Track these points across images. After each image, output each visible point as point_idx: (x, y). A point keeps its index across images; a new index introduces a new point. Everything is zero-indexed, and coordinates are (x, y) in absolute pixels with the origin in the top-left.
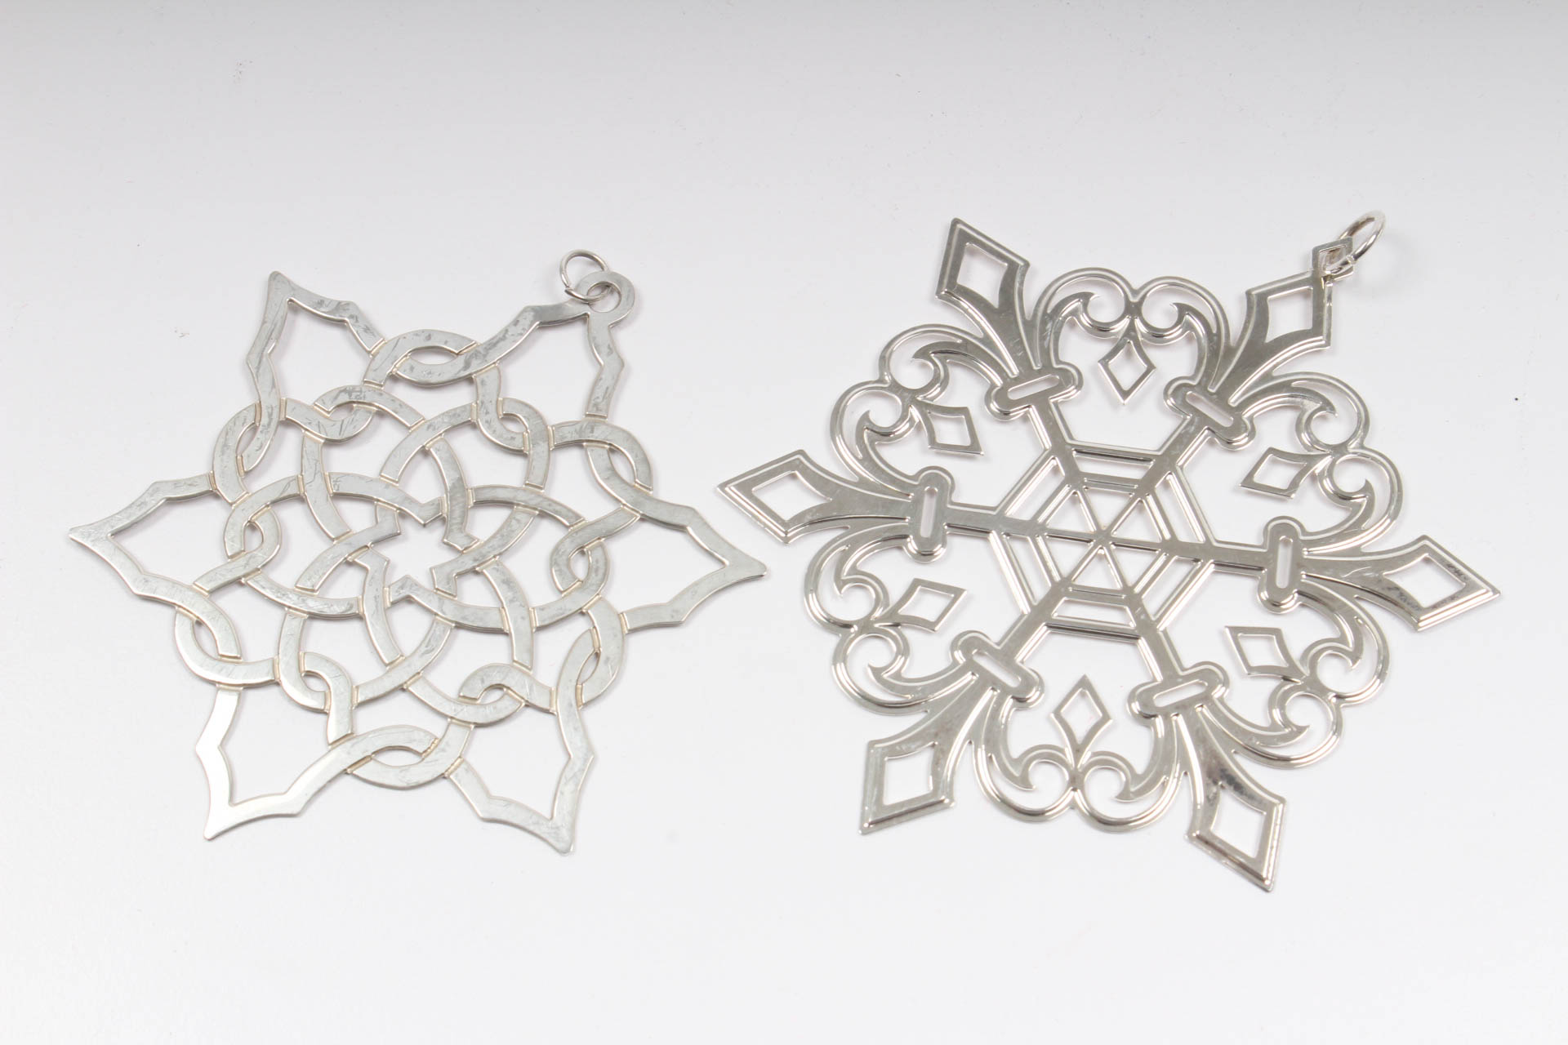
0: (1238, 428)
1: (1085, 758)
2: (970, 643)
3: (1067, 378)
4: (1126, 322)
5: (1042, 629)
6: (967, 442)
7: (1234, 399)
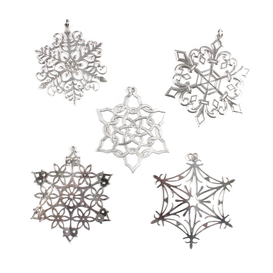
0: (218, 62)
1: (218, 108)
2: (200, 100)
3: (196, 64)
4: (200, 54)
5: (207, 95)
6: (189, 77)
7: (216, 59)
